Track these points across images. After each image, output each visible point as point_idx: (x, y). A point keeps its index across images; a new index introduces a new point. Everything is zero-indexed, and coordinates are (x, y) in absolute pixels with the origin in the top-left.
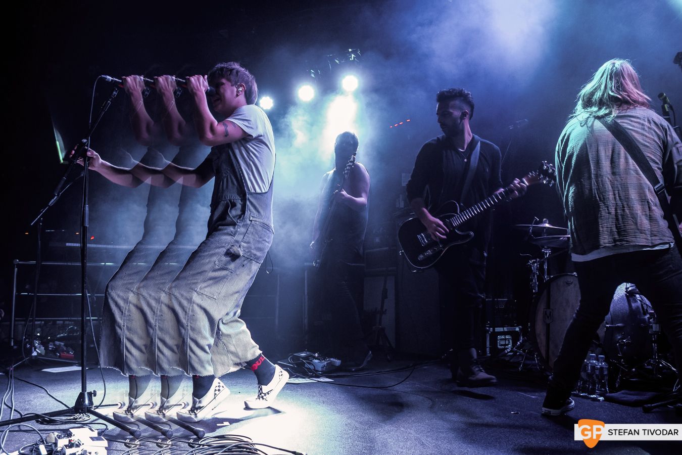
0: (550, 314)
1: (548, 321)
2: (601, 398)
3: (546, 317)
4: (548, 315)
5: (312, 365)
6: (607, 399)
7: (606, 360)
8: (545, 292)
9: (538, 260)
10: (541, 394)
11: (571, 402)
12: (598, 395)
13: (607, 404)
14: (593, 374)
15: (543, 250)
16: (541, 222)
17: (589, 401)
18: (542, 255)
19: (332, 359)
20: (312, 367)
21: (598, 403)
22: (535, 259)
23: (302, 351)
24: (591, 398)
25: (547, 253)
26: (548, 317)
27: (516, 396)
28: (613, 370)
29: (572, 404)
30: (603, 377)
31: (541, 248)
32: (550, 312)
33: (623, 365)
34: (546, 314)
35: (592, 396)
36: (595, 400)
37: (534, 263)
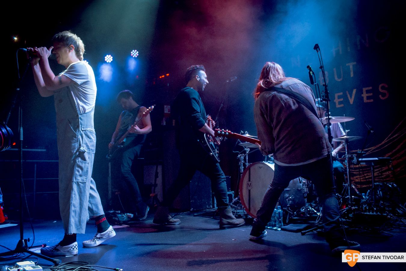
0: (250, 184)
1: (249, 188)
2: (279, 229)
3: (248, 186)
4: (249, 185)
5: (117, 217)
6: (282, 229)
7: (282, 209)
8: (248, 172)
9: (243, 154)
10: (247, 228)
11: (265, 232)
12: (278, 227)
13: (283, 231)
14: (275, 216)
15: (245, 149)
16: (244, 133)
17: (273, 231)
18: (245, 152)
19: (128, 214)
20: (117, 219)
21: (278, 231)
22: (242, 154)
23: (111, 210)
24: (274, 229)
25: (247, 151)
26: (249, 186)
27: (234, 230)
28: (285, 213)
29: (266, 233)
30: (280, 217)
31: (244, 148)
32: (250, 183)
33: (290, 211)
34: (248, 184)
35: (274, 228)
36: (276, 230)
37: (241, 156)
